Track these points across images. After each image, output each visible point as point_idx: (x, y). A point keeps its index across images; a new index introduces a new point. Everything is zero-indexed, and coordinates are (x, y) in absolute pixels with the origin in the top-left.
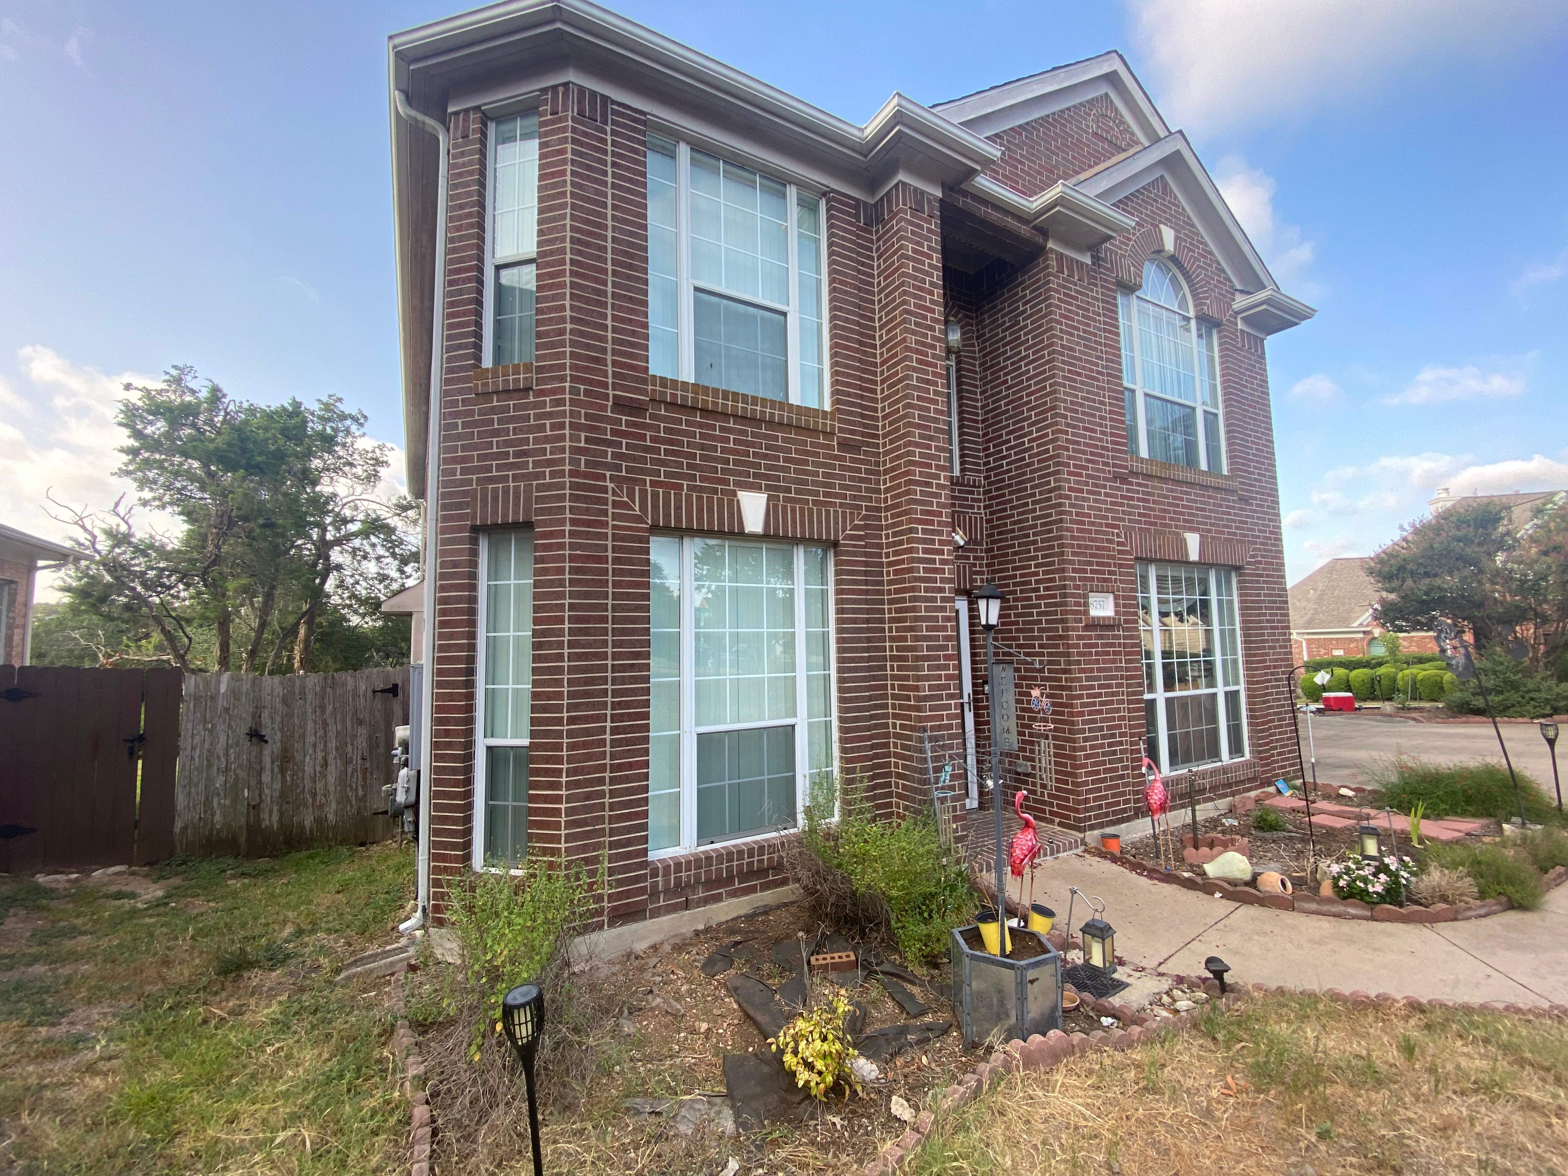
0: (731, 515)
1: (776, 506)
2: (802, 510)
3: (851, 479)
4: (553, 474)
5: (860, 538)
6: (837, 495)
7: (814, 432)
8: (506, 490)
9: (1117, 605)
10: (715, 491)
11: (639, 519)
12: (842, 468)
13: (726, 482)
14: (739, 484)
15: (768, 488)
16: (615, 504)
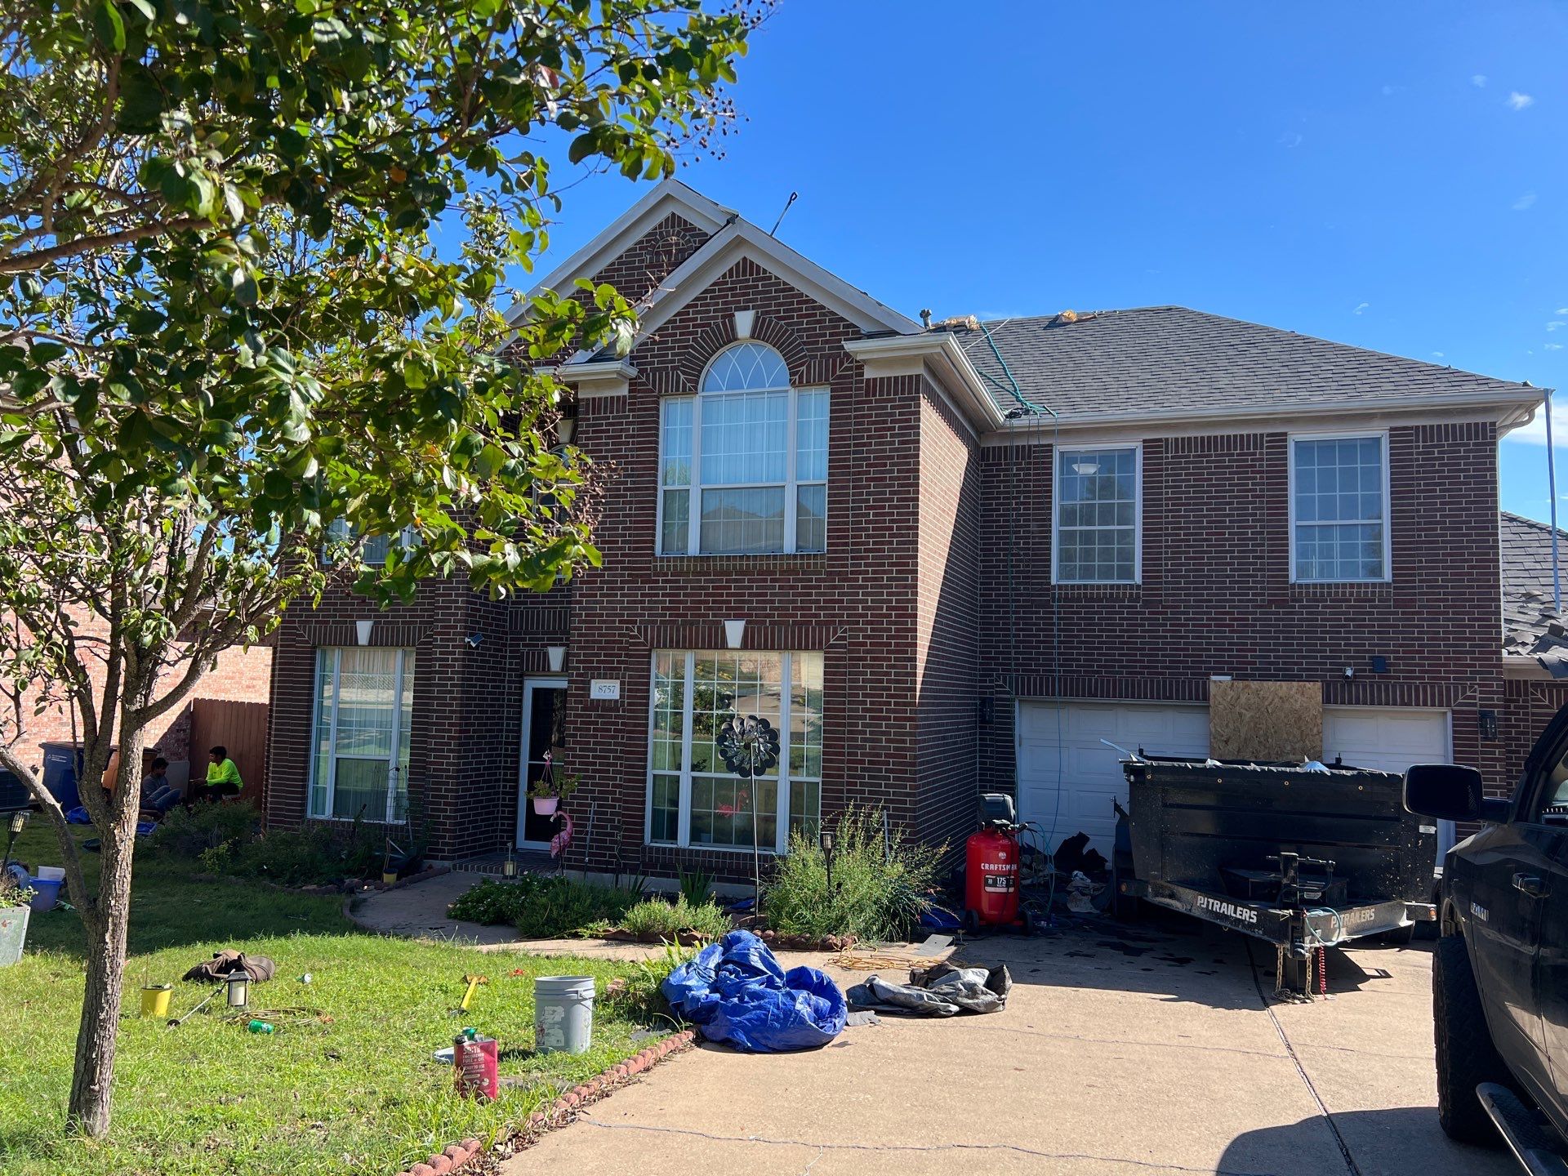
0: (351, 636)
1: (377, 628)
2: (393, 628)
3: (429, 604)
6: (418, 617)
9: (622, 690)
10: (346, 622)
12: (423, 597)
13: (352, 616)
14: (358, 618)
15: (375, 617)
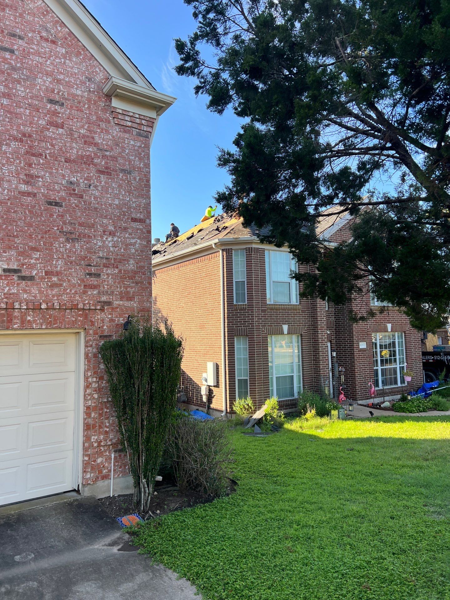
0: (281, 330)
1: (289, 327)
2: (294, 328)
3: (304, 319)
4: (251, 326)
5: (306, 332)
6: (301, 323)
7: (296, 310)
8: (242, 329)
9: (367, 345)
10: (278, 326)
11: (266, 333)
12: (302, 317)
13: (280, 323)
14: (282, 323)
15: (288, 323)
16: (262, 331)
